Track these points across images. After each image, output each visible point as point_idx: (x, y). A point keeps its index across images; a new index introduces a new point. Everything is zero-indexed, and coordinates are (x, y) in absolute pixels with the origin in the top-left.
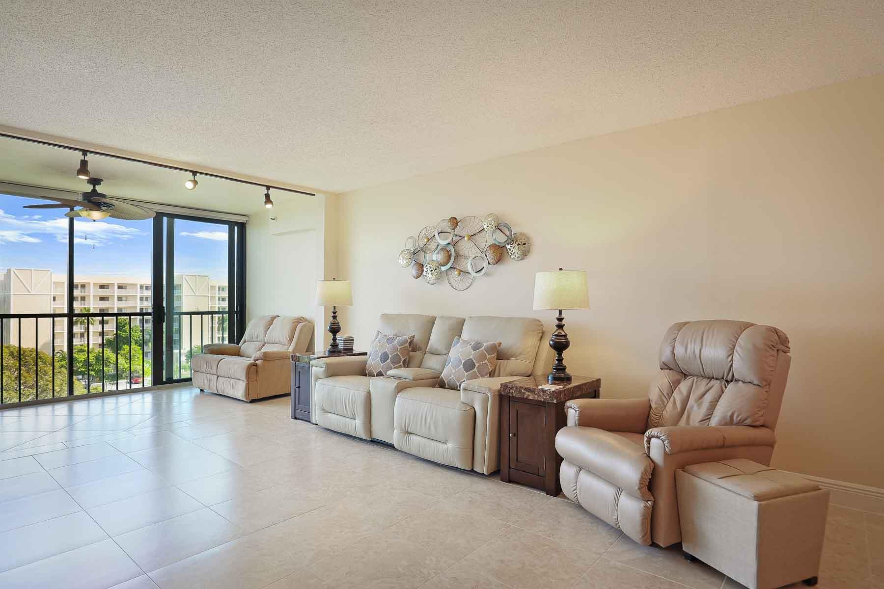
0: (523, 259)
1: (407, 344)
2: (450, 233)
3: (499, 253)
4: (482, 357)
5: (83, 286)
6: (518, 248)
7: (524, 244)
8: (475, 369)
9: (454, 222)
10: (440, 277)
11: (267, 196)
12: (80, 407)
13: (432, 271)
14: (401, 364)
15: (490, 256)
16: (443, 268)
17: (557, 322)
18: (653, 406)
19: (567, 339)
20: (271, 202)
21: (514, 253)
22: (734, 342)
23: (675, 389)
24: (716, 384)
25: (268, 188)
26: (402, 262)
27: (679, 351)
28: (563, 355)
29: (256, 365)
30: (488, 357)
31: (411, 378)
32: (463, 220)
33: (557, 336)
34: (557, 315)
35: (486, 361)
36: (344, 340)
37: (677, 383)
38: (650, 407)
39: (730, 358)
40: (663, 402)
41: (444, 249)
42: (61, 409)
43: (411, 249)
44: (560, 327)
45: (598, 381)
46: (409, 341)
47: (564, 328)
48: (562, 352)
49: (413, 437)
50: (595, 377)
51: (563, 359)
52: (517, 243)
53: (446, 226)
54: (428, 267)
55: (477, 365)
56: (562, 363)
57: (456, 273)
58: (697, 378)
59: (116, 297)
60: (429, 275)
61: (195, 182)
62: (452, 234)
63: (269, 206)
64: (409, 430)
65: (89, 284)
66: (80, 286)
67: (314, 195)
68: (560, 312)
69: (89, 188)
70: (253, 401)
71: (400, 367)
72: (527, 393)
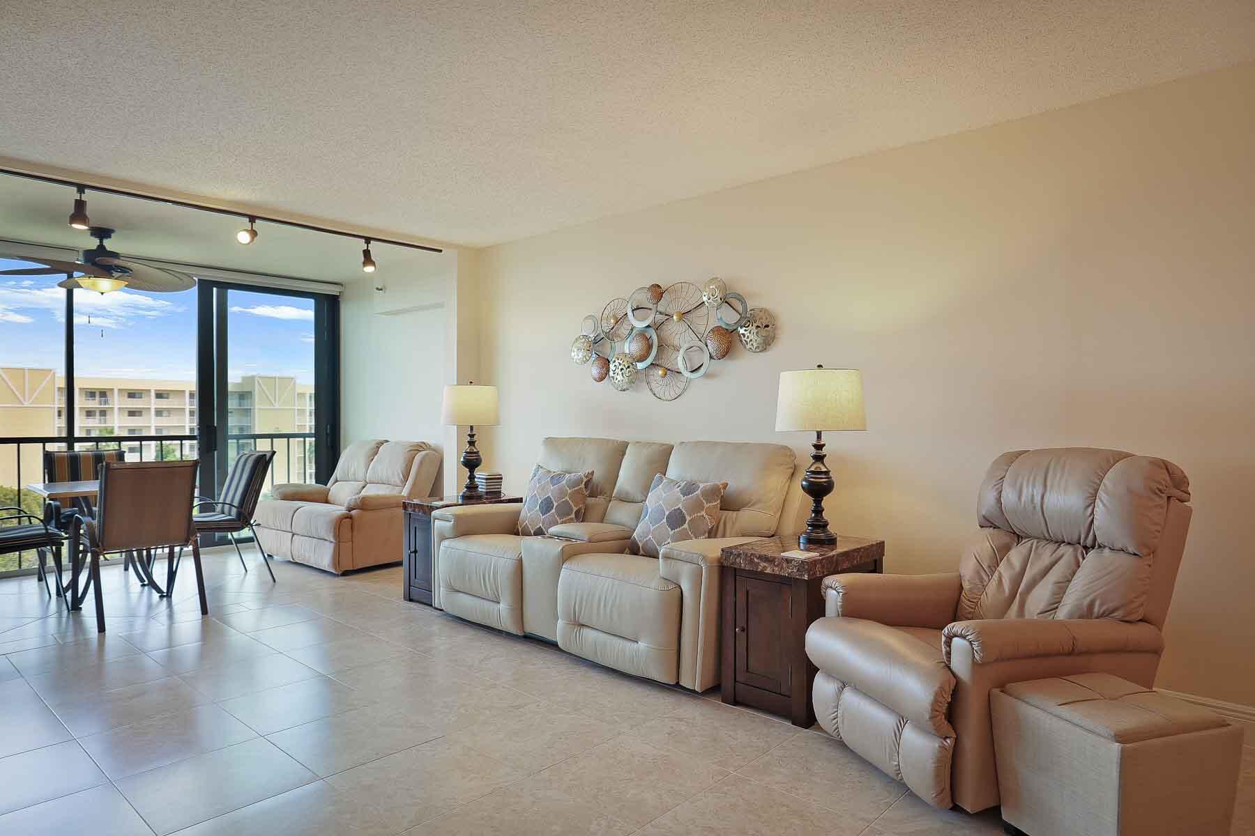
0: (764, 350)
1: (583, 486)
2: (650, 309)
3: (728, 343)
4: (698, 506)
5: (103, 394)
6: (757, 333)
7: (767, 326)
8: (686, 526)
9: (658, 292)
10: (635, 379)
11: (367, 253)
13: (622, 369)
14: (573, 516)
15: (712, 345)
16: (640, 366)
17: (813, 451)
18: (966, 585)
19: (831, 478)
20: (373, 263)
21: (751, 340)
22: (1095, 483)
23: (1001, 561)
24: (1067, 551)
25: (368, 240)
26: (577, 355)
27: (1009, 496)
28: (822, 504)
29: (351, 517)
30: (706, 505)
31: (587, 538)
32: (671, 289)
33: (813, 472)
34: (814, 440)
35: (703, 513)
36: (487, 479)
37: (1004, 550)
38: (961, 587)
39: (1090, 510)
40: (981, 580)
41: (642, 334)
43: (591, 336)
44: (819, 458)
45: (881, 545)
46: (585, 480)
47: (825, 461)
48: (822, 499)
49: (586, 631)
50: (875, 538)
51: (823, 510)
52: (755, 325)
53: (644, 299)
54: (617, 364)
55: (688, 518)
56: (822, 516)
57: (660, 372)
58: (1038, 542)
59: (153, 411)
60: (618, 373)
61: (254, 233)
62: (654, 311)
63: (369, 269)
64: (581, 621)
65: (112, 390)
66: (97, 394)
67: (441, 251)
68: (819, 435)
69: (93, 243)
70: (346, 573)
71: (571, 521)
72: (763, 564)
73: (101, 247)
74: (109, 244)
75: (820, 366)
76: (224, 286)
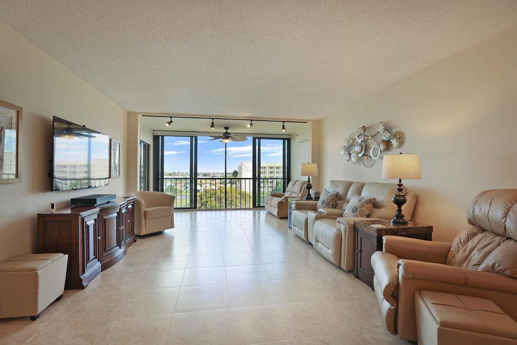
0: (399, 148)
1: (335, 196)
2: (362, 135)
3: (388, 145)
4: (363, 206)
5: (264, 168)
6: (396, 141)
7: (400, 138)
8: (357, 212)
9: (364, 128)
10: (359, 160)
11: (283, 126)
12: (229, 213)
13: (354, 157)
14: (331, 206)
15: (382, 147)
16: (360, 155)
17: (398, 187)
18: (452, 249)
19: (405, 198)
20: (285, 129)
21: (394, 144)
22: (509, 206)
23: (470, 240)
24: (498, 239)
25: (284, 122)
26: (342, 152)
27: (477, 210)
28: (402, 208)
29: (282, 202)
30: (366, 206)
31: (326, 213)
32: (370, 127)
33: (397, 195)
34: (398, 182)
35: (364, 208)
36: (315, 193)
37: (474, 235)
38: (450, 251)
39: (504, 220)
40: (458, 247)
41: (360, 145)
42: (223, 213)
43: (346, 146)
44: (400, 190)
45: (431, 227)
46: (336, 195)
47: (403, 191)
48: (402, 206)
49: (319, 243)
51: (402, 210)
52: (395, 138)
53: (361, 131)
54: (353, 155)
55: (358, 210)
56: (401, 213)
57: (366, 157)
58: (488, 233)
59: (275, 172)
60: (353, 159)
61: (251, 125)
62: (363, 136)
63: (284, 130)
64: (318, 240)
65: (266, 166)
66: (263, 168)
67: (307, 122)
68: (400, 180)
69: (225, 131)
70: (281, 218)
71: (330, 208)
72: (364, 228)
73: (227, 132)
74: (229, 131)
75: (401, 153)
76: (259, 139)
